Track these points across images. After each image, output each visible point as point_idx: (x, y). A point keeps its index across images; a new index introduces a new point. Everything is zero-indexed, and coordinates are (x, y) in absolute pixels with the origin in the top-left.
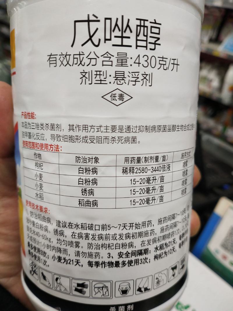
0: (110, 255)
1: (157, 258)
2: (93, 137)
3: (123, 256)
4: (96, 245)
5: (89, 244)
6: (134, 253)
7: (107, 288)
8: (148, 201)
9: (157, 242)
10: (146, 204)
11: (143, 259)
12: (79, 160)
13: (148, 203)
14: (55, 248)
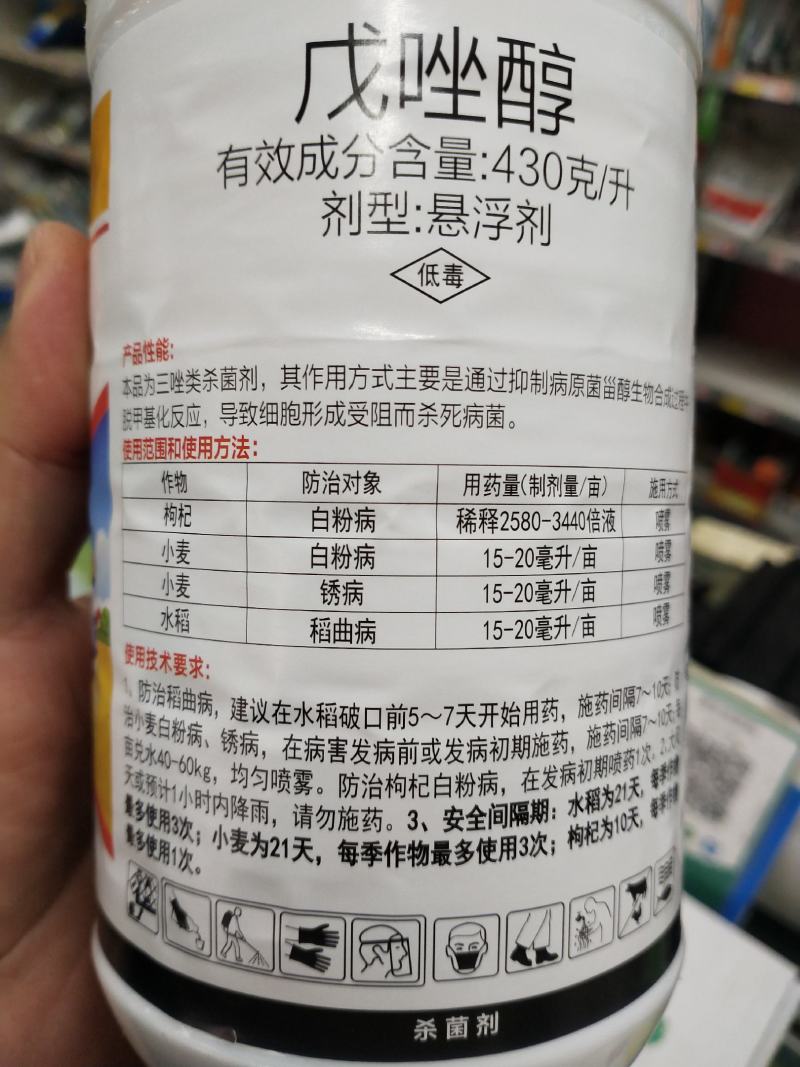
0: (415, 820)
1: (577, 840)
2: (361, 406)
3: (461, 824)
4: (367, 781)
5: (343, 776)
6: (498, 814)
7: (405, 944)
8: (544, 627)
9: (578, 779)
10: (536, 640)
11: (530, 840)
12: (315, 484)
13: (543, 634)
14: (224, 802)
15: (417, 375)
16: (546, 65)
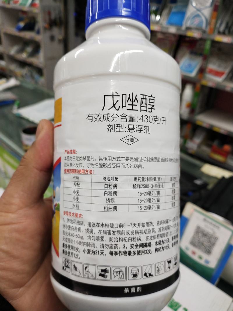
0: (125, 246)
1: (157, 251)
2: (114, 164)
3: (134, 247)
4: (115, 238)
5: (110, 238)
6: (141, 245)
7: (123, 272)
8: (150, 207)
9: (157, 238)
10: (148, 210)
11: (147, 251)
12: (105, 179)
13: (150, 209)
14: (86, 243)
15: (125, 158)
16: (150, 99)
